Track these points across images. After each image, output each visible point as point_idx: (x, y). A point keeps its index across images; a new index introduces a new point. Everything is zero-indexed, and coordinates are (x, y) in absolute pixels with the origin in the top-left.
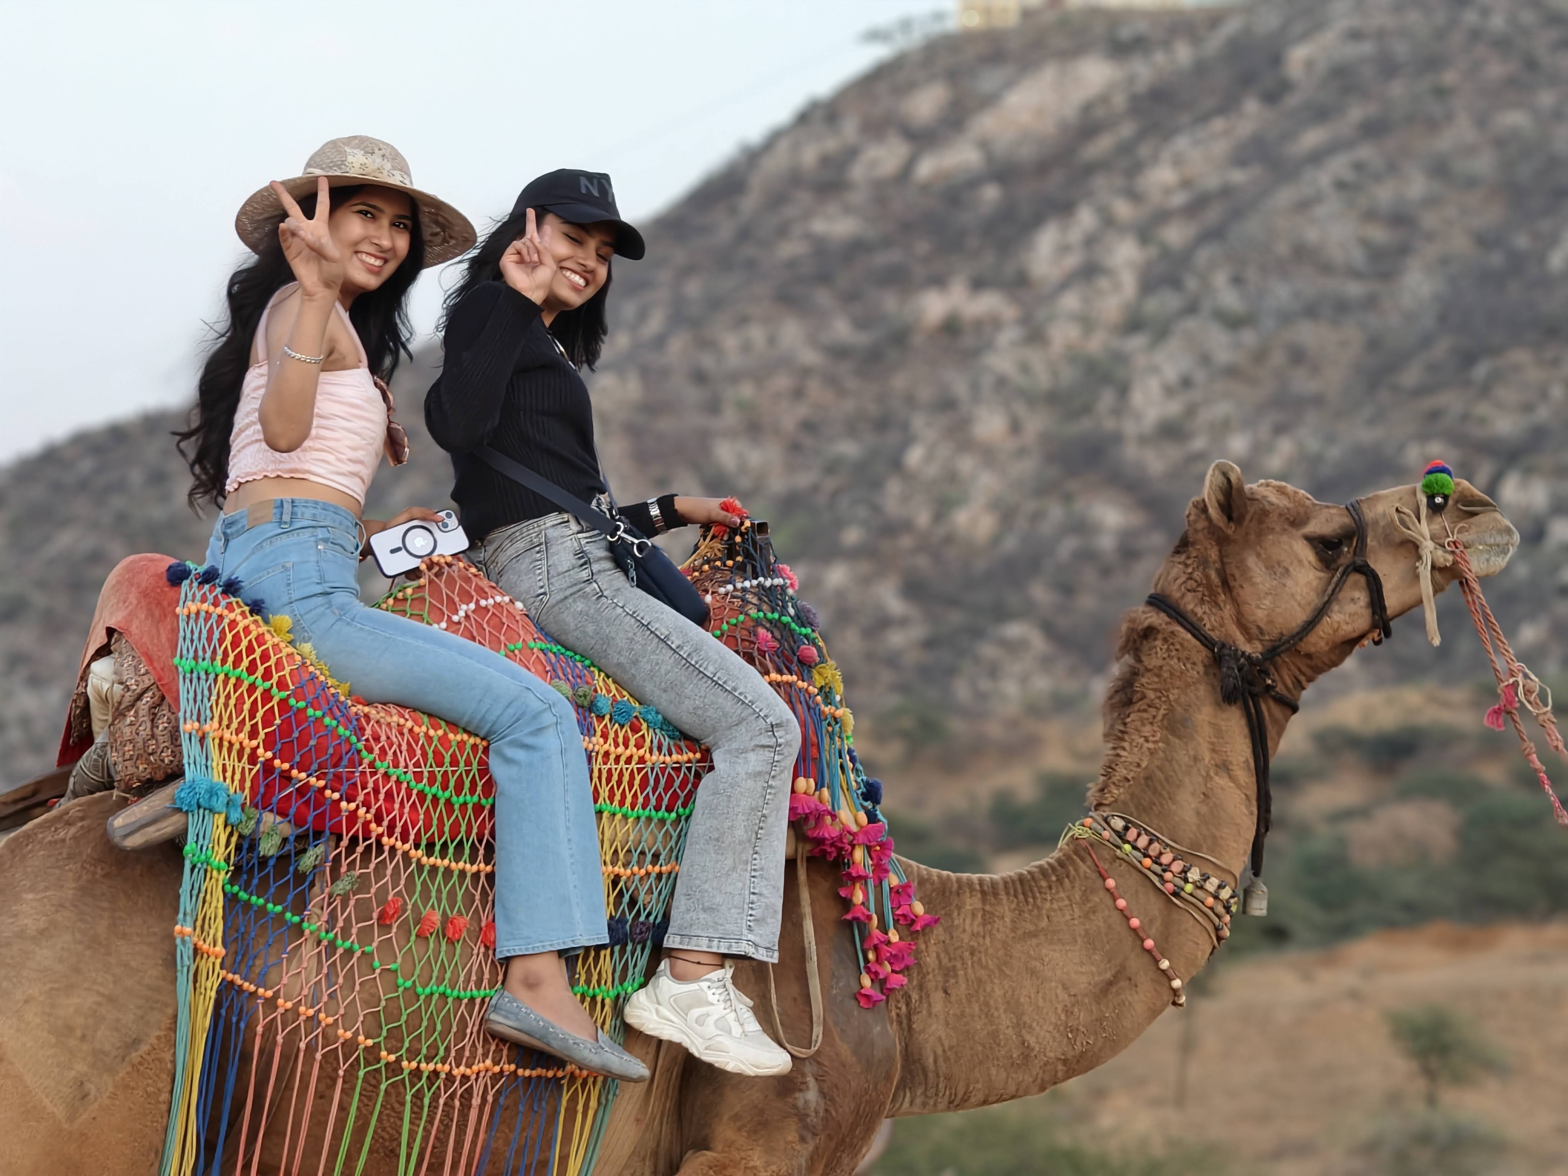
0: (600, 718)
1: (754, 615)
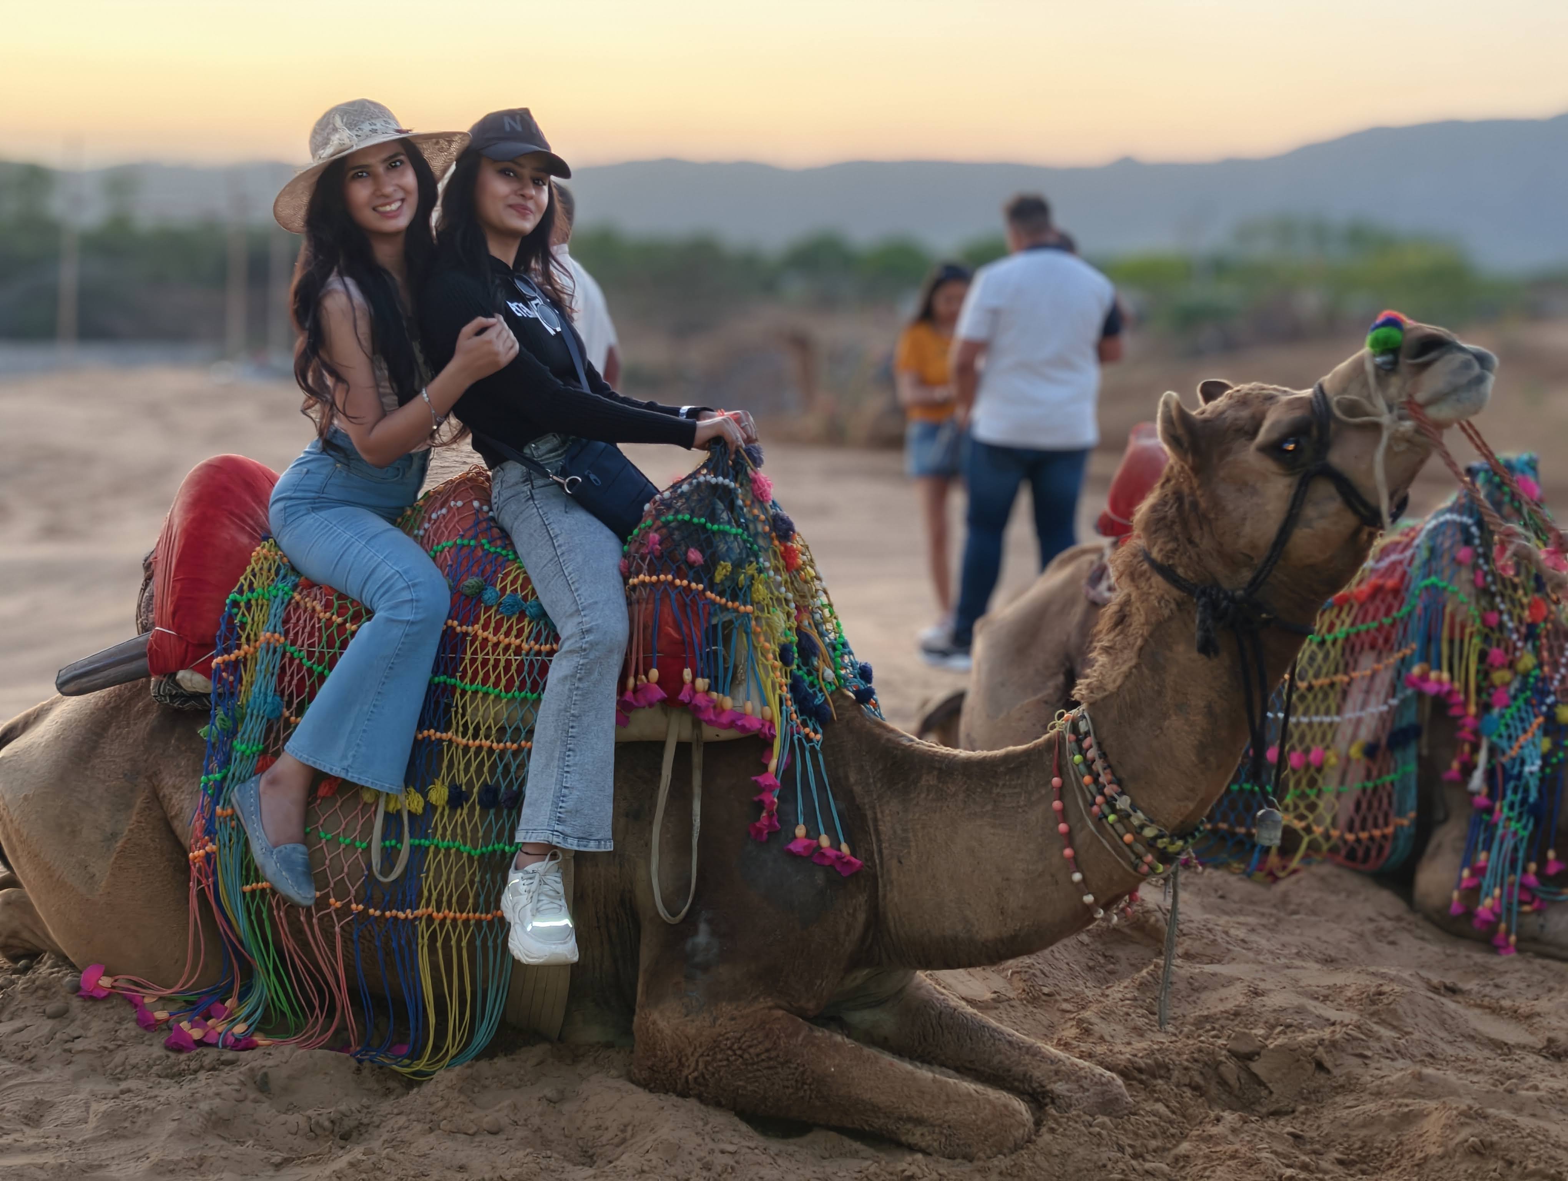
0: (488, 609)
1: (663, 519)
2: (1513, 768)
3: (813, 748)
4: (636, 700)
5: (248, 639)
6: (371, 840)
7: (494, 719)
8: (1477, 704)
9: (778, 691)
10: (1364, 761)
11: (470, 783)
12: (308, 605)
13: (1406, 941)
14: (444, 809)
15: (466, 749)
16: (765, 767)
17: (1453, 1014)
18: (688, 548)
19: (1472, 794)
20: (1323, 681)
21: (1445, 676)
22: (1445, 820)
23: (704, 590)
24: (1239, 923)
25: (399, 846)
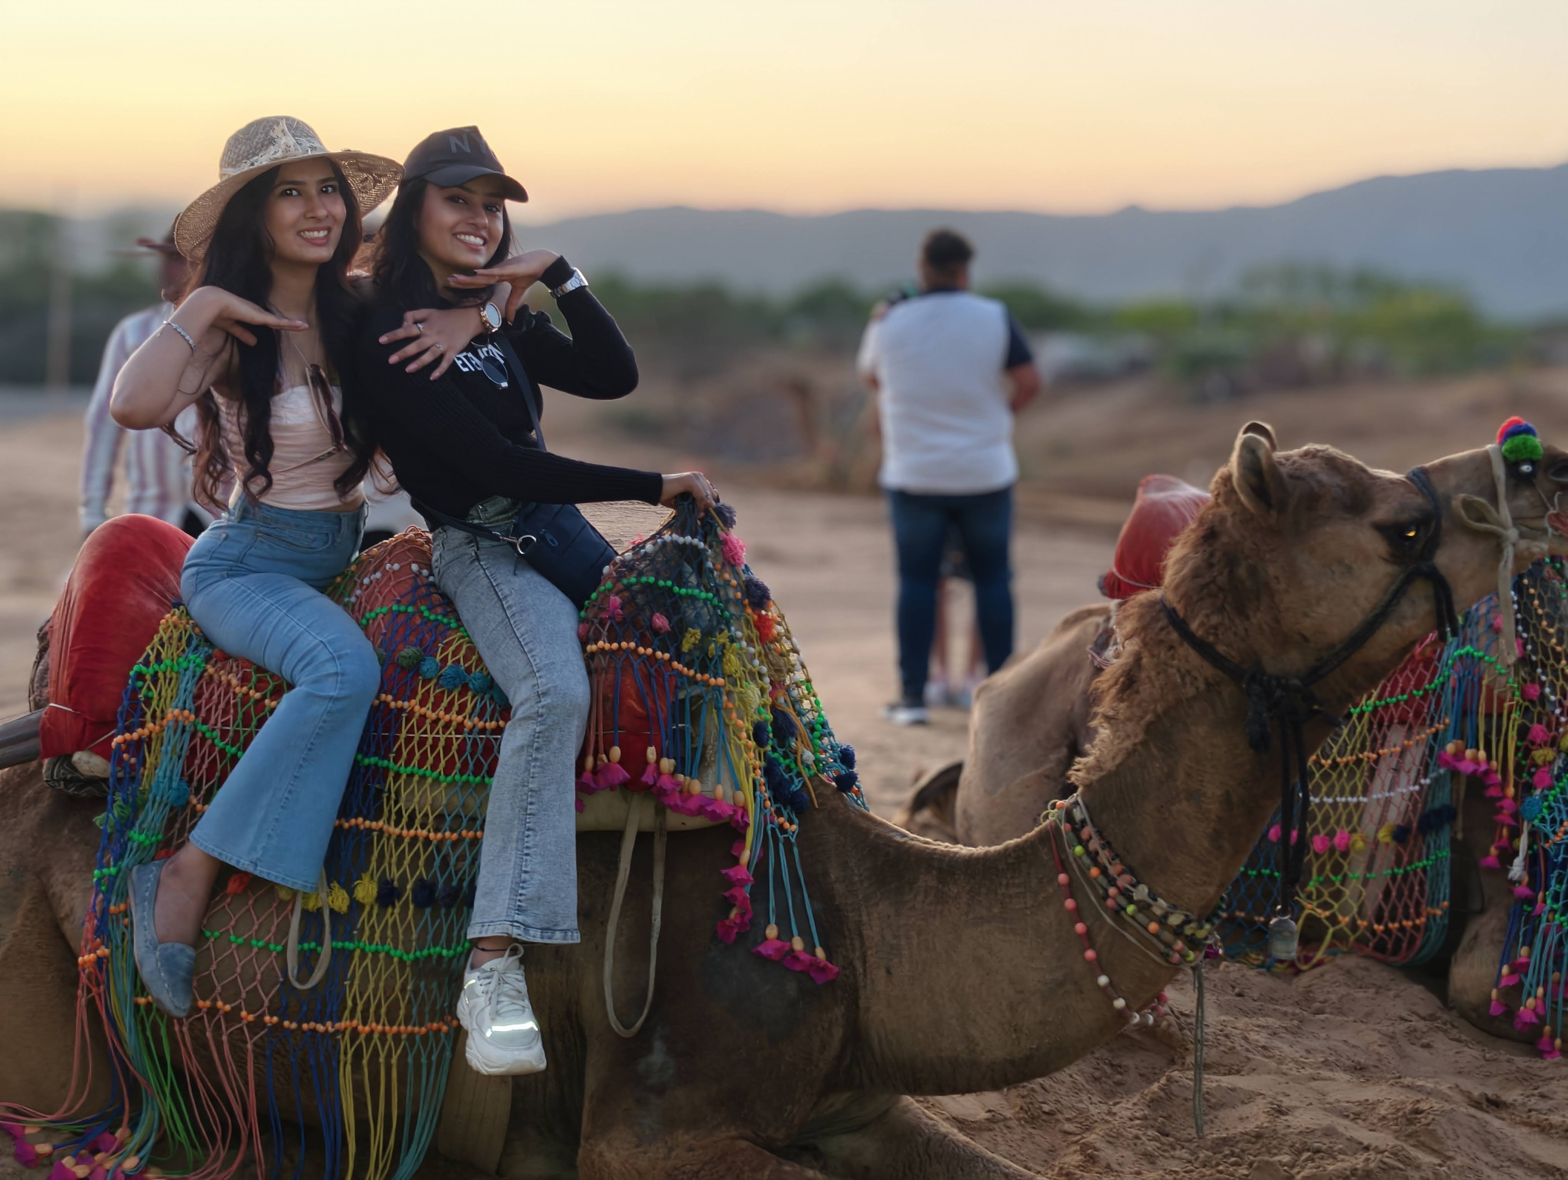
0: (426, 682)
1: (625, 581)
2: (1557, 856)
3: (787, 840)
4: (595, 782)
5: (154, 716)
6: (286, 943)
7: (432, 806)
8: (1516, 786)
9: (752, 775)
10: (1393, 844)
11: (403, 879)
12: (223, 678)
13: (1441, 1042)
14: (372, 908)
15: (400, 839)
16: (736, 860)
17: (1499, 1135)
18: (653, 613)
19: (1512, 882)
20: (1348, 758)
21: (1482, 754)
22: (1482, 911)
23: (670, 660)
24: (1259, 1026)
25: (319, 949)
